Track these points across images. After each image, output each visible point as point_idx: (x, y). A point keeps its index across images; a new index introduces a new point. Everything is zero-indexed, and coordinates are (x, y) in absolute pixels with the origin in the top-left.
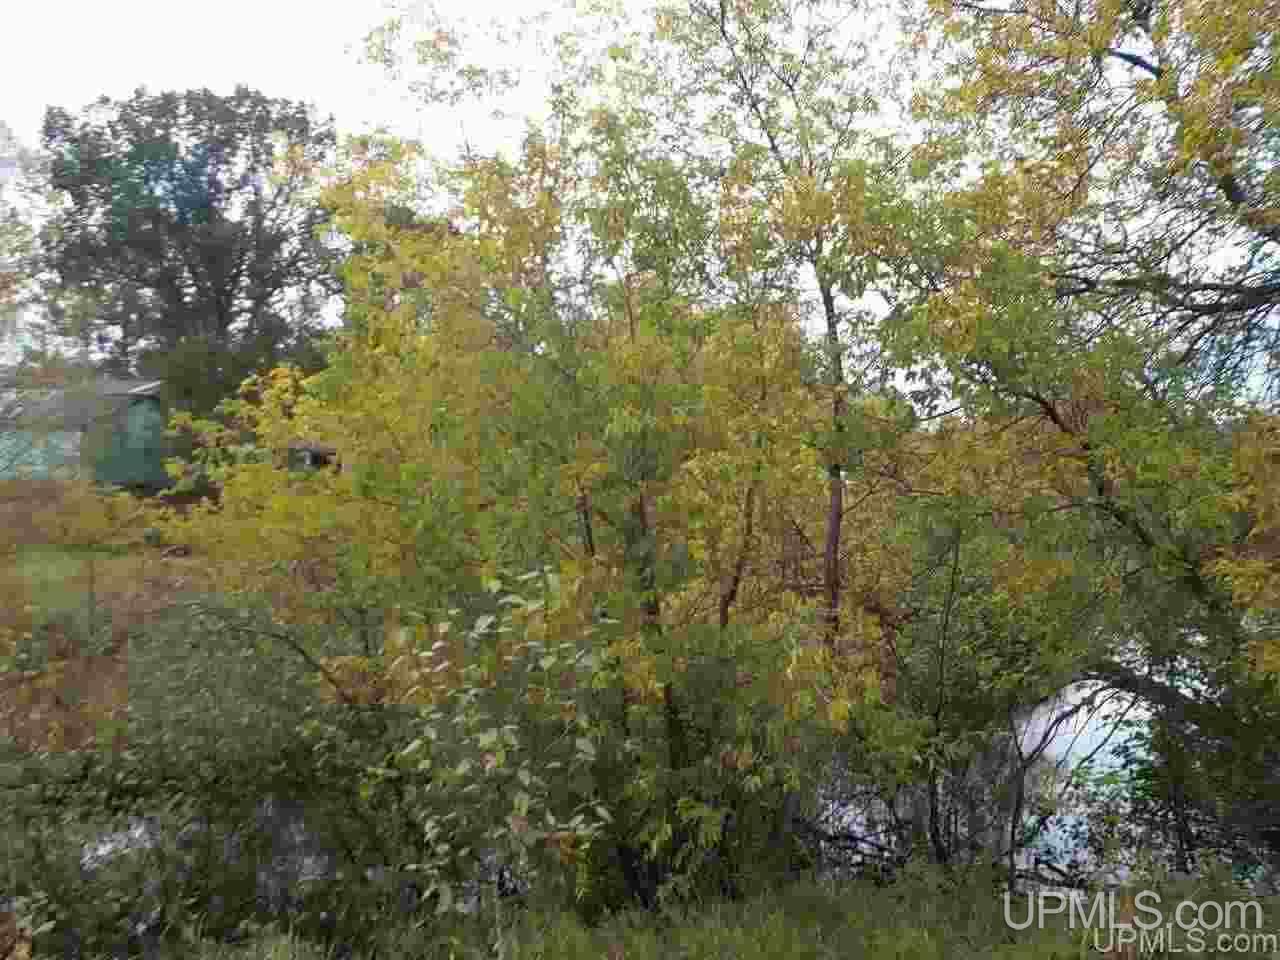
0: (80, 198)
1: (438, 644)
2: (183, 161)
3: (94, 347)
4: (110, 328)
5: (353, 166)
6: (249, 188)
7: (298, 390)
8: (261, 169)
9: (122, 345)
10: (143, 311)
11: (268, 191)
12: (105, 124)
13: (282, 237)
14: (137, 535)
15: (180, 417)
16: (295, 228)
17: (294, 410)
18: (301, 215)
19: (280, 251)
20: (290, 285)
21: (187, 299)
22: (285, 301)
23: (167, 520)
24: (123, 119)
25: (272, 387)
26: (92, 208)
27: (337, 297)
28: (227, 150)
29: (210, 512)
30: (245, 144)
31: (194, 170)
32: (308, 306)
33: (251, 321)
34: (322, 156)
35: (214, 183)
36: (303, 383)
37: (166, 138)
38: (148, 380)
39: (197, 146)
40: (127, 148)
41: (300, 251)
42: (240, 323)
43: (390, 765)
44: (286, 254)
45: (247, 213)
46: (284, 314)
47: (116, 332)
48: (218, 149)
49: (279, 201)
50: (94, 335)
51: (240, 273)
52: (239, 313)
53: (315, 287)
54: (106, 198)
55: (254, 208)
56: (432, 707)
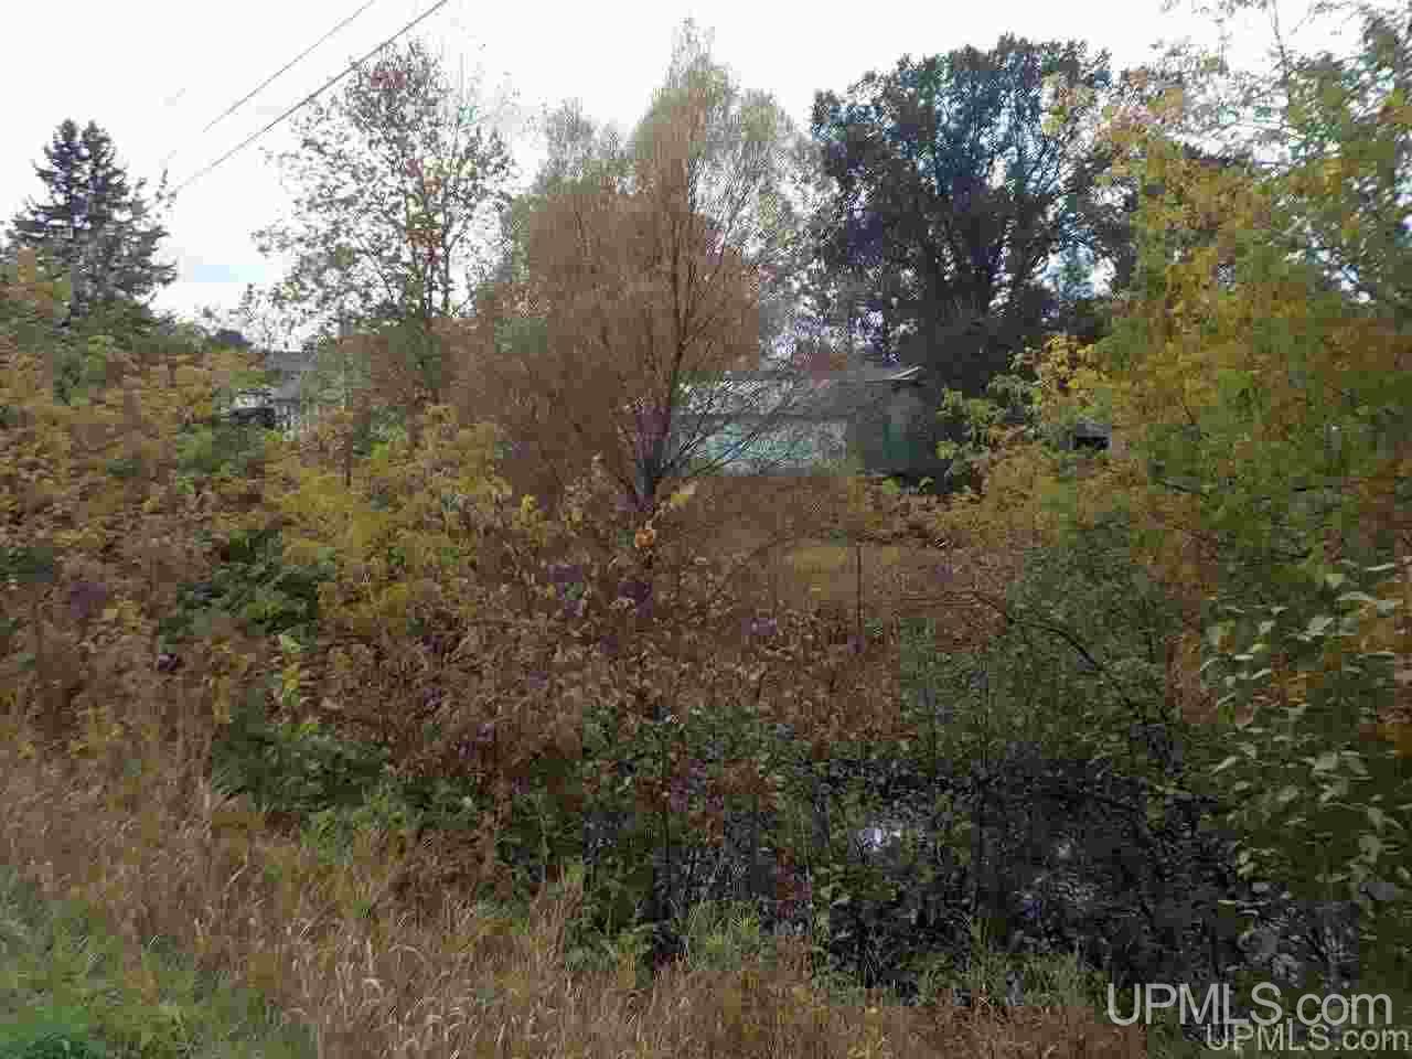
0: (847, 183)
1: (1257, 647)
2: (944, 129)
3: (857, 335)
4: (872, 315)
5: (1129, 106)
6: (1013, 149)
7: (1075, 362)
8: (1025, 126)
9: (883, 331)
10: (902, 294)
11: (1032, 150)
12: (868, 102)
13: (1048, 198)
14: (899, 525)
15: (952, 397)
16: (1062, 185)
17: (1070, 384)
18: (1067, 171)
19: (1044, 215)
20: (1054, 252)
21: (947, 278)
22: (1050, 270)
23: (928, 510)
24: (885, 94)
25: (1047, 360)
26: (858, 193)
27: (1107, 260)
28: (991, 110)
29: (972, 500)
30: (1009, 100)
31: (955, 138)
32: (1074, 273)
33: (1011, 296)
34: (1093, 99)
35: (976, 147)
36: (1081, 352)
37: (928, 107)
38: (908, 364)
39: (959, 112)
40: (889, 124)
41: (1068, 211)
42: (999, 300)
43: (1180, 787)
44: (1050, 217)
45: (1009, 177)
46: (1047, 284)
47: (877, 318)
48: (979, 112)
49: (1045, 158)
50: (858, 322)
51: (1001, 242)
52: (998, 289)
53: (1083, 251)
54: (869, 179)
55: (1018, 171)
56: (1250, 720)
